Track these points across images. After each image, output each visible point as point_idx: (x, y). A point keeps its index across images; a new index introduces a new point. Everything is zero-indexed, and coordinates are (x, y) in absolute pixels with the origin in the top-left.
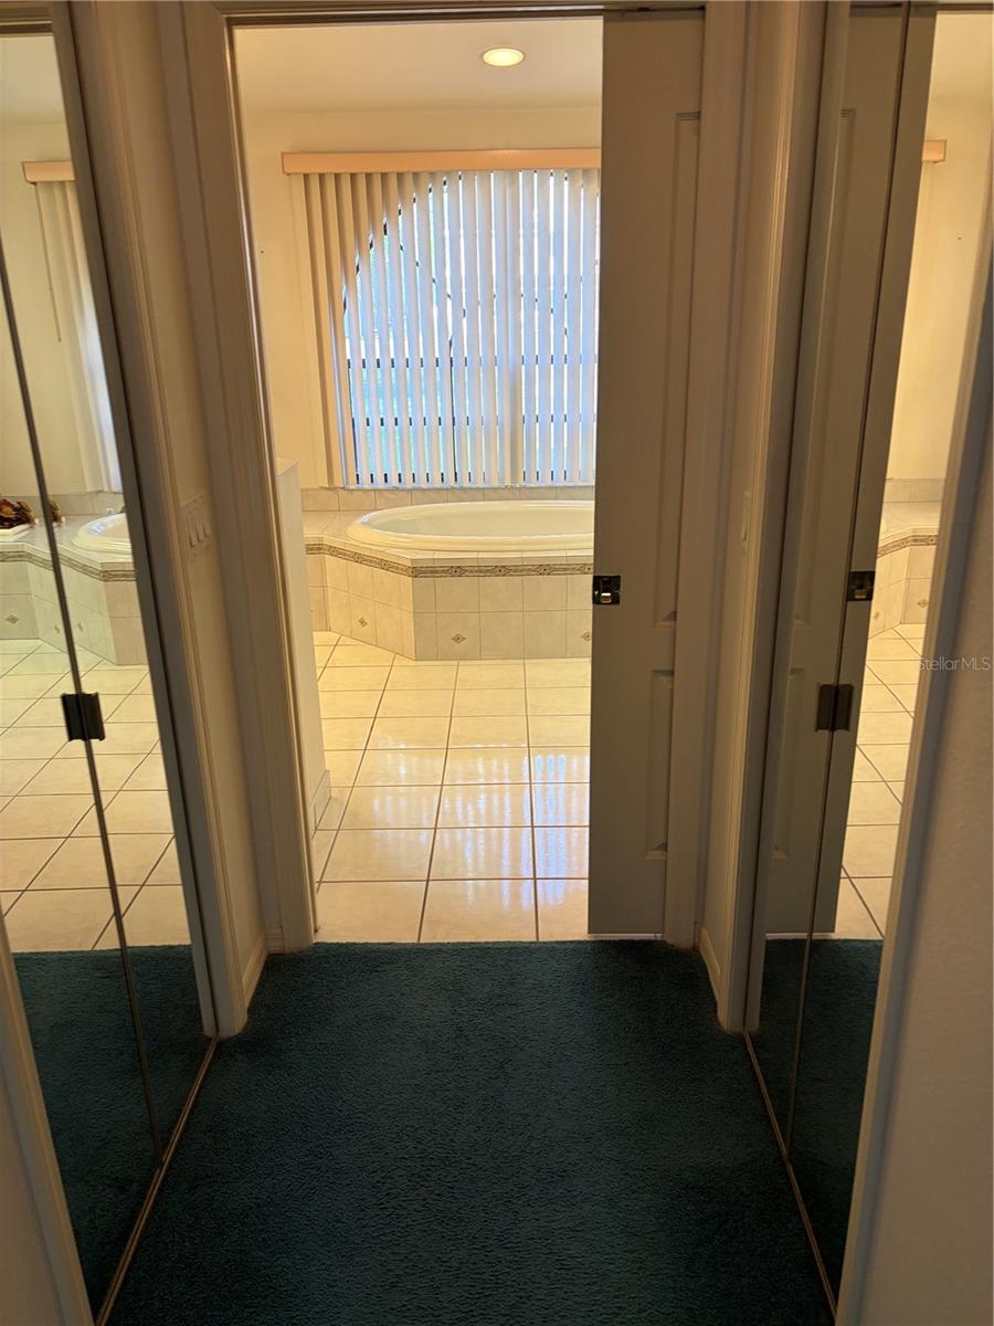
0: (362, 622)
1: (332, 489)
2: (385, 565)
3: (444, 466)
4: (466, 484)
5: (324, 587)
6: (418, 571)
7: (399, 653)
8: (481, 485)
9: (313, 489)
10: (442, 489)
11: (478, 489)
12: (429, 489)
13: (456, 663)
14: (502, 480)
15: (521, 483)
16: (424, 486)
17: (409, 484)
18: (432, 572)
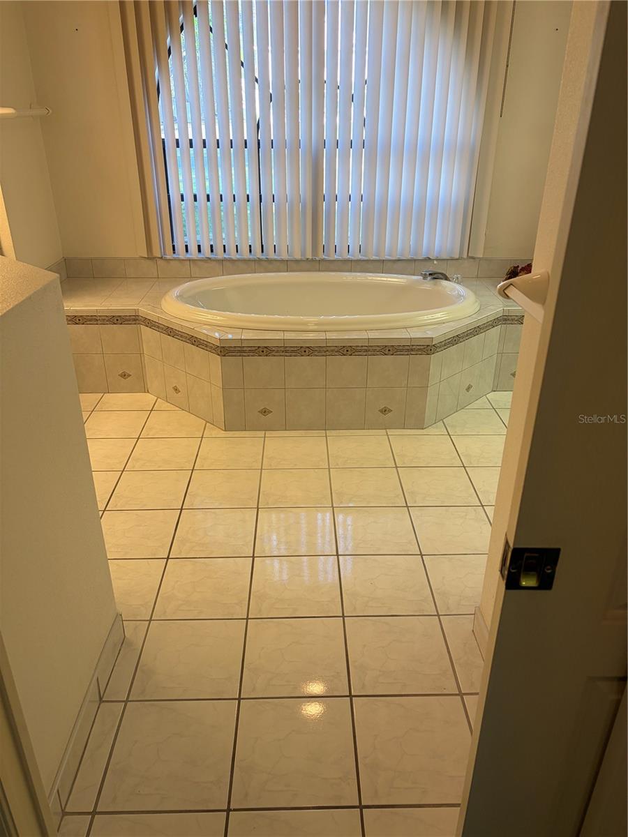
0: (176, 390)
1: (151, 258)
2: (195, 341)
3: (251, 237)
4: (272, 256)
5: (141, 354)
6: (226, 350)
7: (210, 421)
8: (285, 256)
9: (135, 259)
10: (249, 260)
11: (282, 261)
12: (238, 260)
13: (261, 434)
14: (304, 253)
15: (321, 256)
16: (234, 258)
17: (219, 254)
18: (239, 351)
